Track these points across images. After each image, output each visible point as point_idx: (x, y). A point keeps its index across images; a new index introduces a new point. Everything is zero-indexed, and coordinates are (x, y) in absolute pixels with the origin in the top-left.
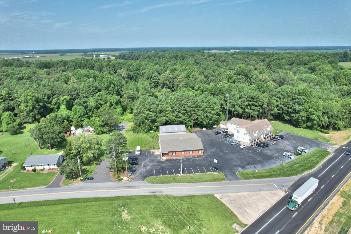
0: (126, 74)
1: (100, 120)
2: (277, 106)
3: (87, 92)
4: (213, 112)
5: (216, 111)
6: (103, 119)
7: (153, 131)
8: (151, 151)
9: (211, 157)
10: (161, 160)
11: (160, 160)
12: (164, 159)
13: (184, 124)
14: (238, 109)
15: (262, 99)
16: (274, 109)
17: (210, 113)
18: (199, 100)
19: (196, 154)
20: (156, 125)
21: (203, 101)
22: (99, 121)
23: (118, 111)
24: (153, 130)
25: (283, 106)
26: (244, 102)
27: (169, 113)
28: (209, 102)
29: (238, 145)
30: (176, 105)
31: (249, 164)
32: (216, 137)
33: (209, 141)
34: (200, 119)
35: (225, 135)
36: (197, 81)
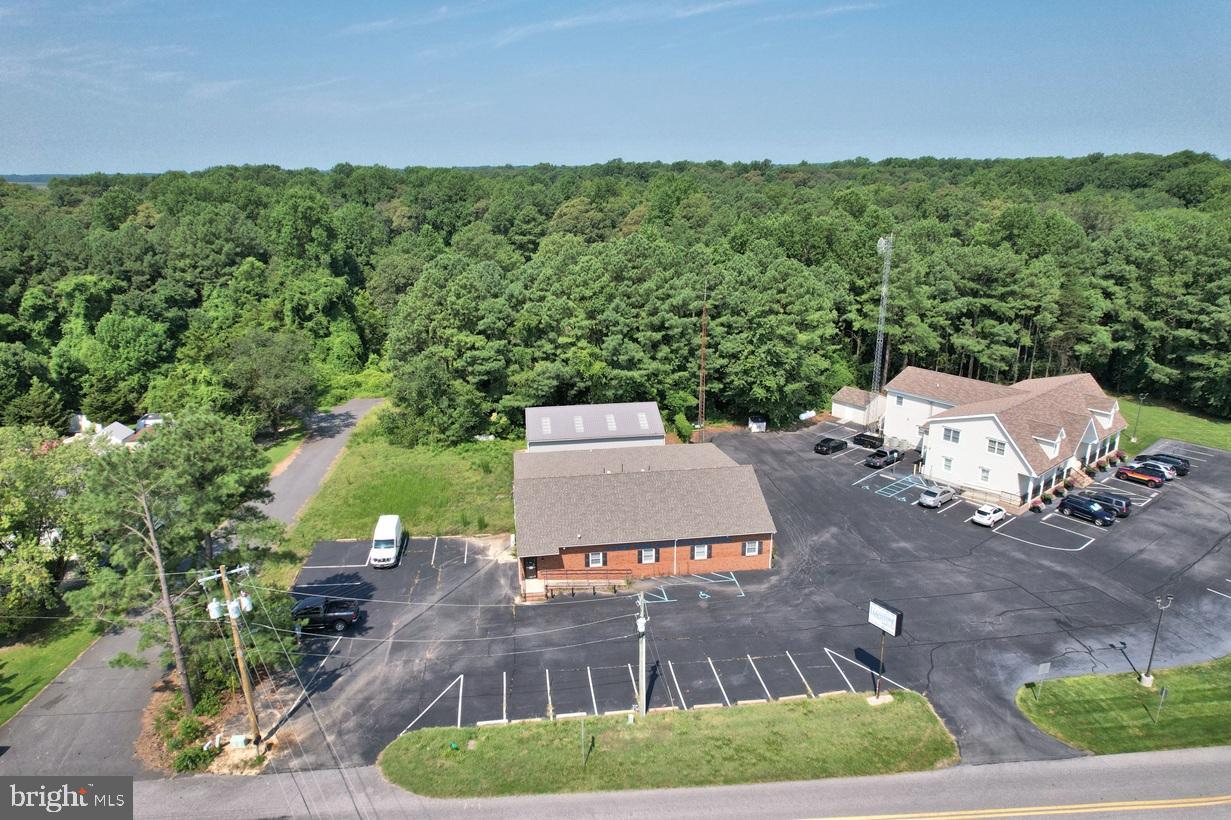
0: (410, 218)
1: (214, 379)
2: (1108, 319)
3: (201, 263)
4: (803, 337)
5: (819, 332)
6: (229, 369)
7: (492, 437)
8: (463, 544)
9: (819, 584)
10: (518, 600)
11: (510, 600)
12: (533, 596)
13: (652, 400)
14: (922, 329)
15: (1032, 285)
16: (1093, 334)
17: (789, 342)
18: (729, 276)
19: (730, 559)
20: (509, 404)
21: (749, 280)
22: (209, 384)
23: (337, 349)
24: (492, 429)
25: (1143, 318)
26: (944, 300)
27: (573, 344)
28: (781, 286)
29: (959, 509)
30: (611, 298)
31: (1068, 627)
32: (822, 467)
33: (791, 489)
34: (736, 374)
35: (873, 456)
36: (707, 229)
